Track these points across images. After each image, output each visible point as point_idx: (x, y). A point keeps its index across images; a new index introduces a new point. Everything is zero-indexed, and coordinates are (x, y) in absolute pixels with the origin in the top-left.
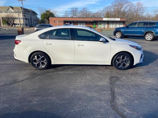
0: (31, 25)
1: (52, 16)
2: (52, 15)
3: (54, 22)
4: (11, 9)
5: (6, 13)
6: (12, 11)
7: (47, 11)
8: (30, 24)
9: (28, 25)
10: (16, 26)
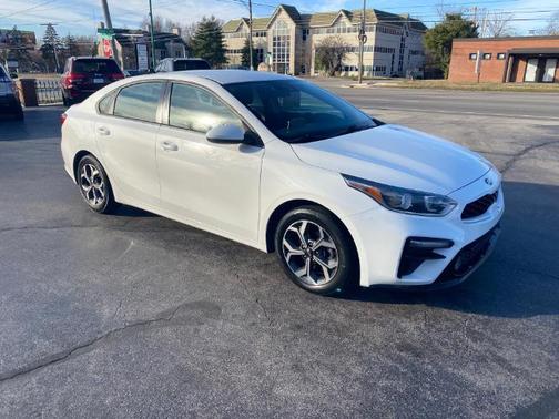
0: (400, 69)
1: (468, 36)
2: (469, 31)
3: (470, 58)
4: (344, 19)
5: (328, 32)
6: (348, 24)
7: (451, 17)
8: (395, 69)
9: (388, 71)
10: (351, 73)
